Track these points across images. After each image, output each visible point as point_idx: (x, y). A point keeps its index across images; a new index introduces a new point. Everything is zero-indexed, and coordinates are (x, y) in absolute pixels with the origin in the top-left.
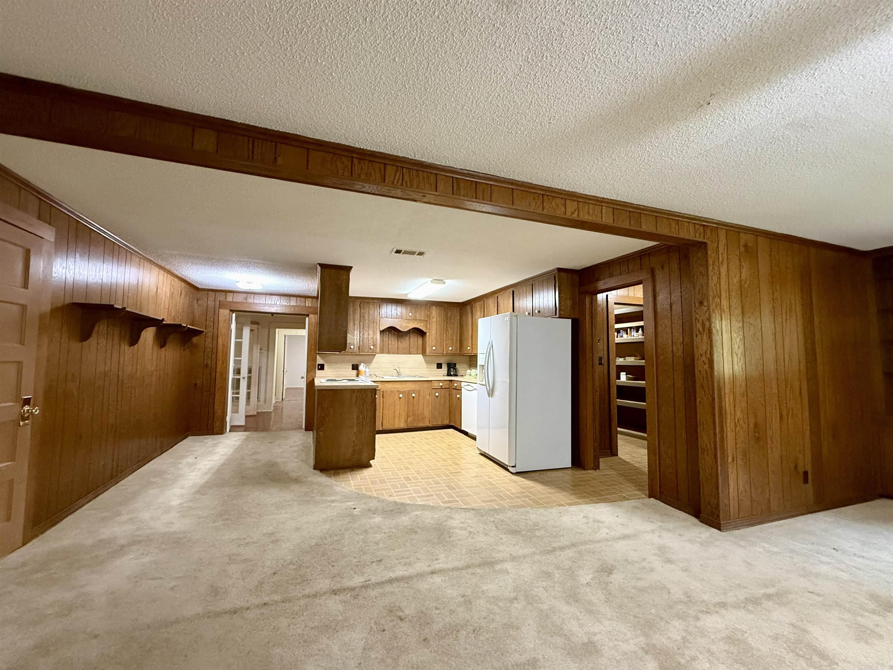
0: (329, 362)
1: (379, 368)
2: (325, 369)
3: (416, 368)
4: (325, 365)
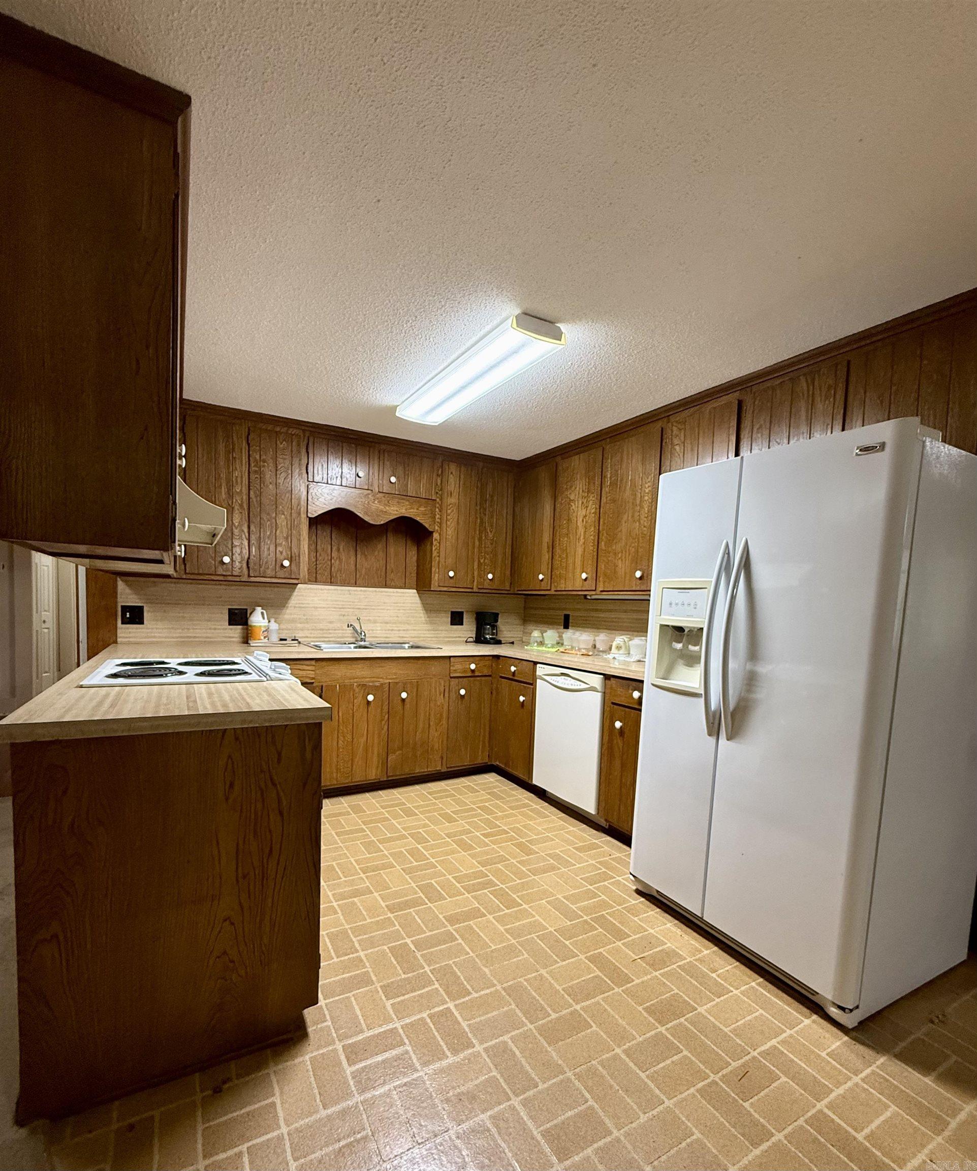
1: (307, 621)
2: (145, 622)
3: (400, 623)
4: (145, 609)
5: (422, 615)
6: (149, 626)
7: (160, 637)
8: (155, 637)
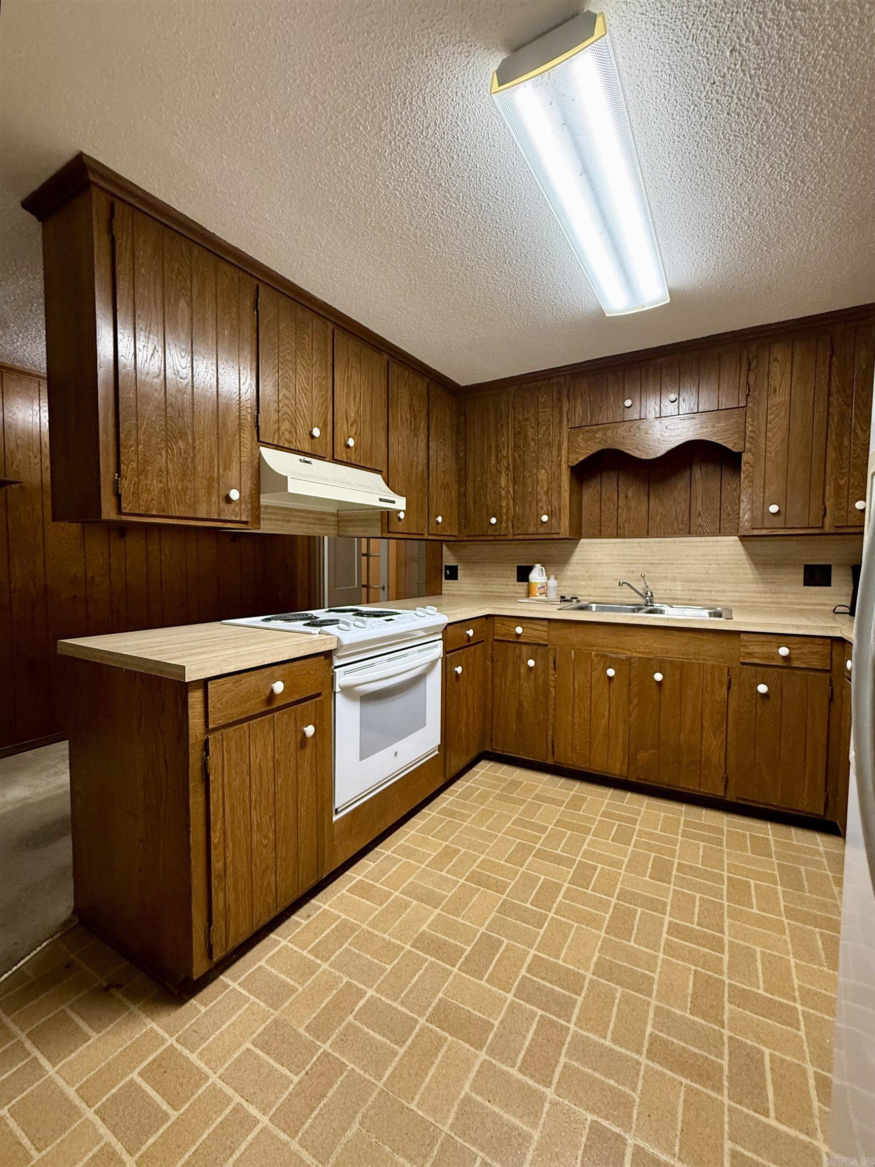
0: (470, 562)
1: (590, 578)
2: (459, 578)
3: (713, 582)
4: (459, 567)
5: (749, 571)
6: (462, 582)
7: (468, 591)
8: (464, 591)
